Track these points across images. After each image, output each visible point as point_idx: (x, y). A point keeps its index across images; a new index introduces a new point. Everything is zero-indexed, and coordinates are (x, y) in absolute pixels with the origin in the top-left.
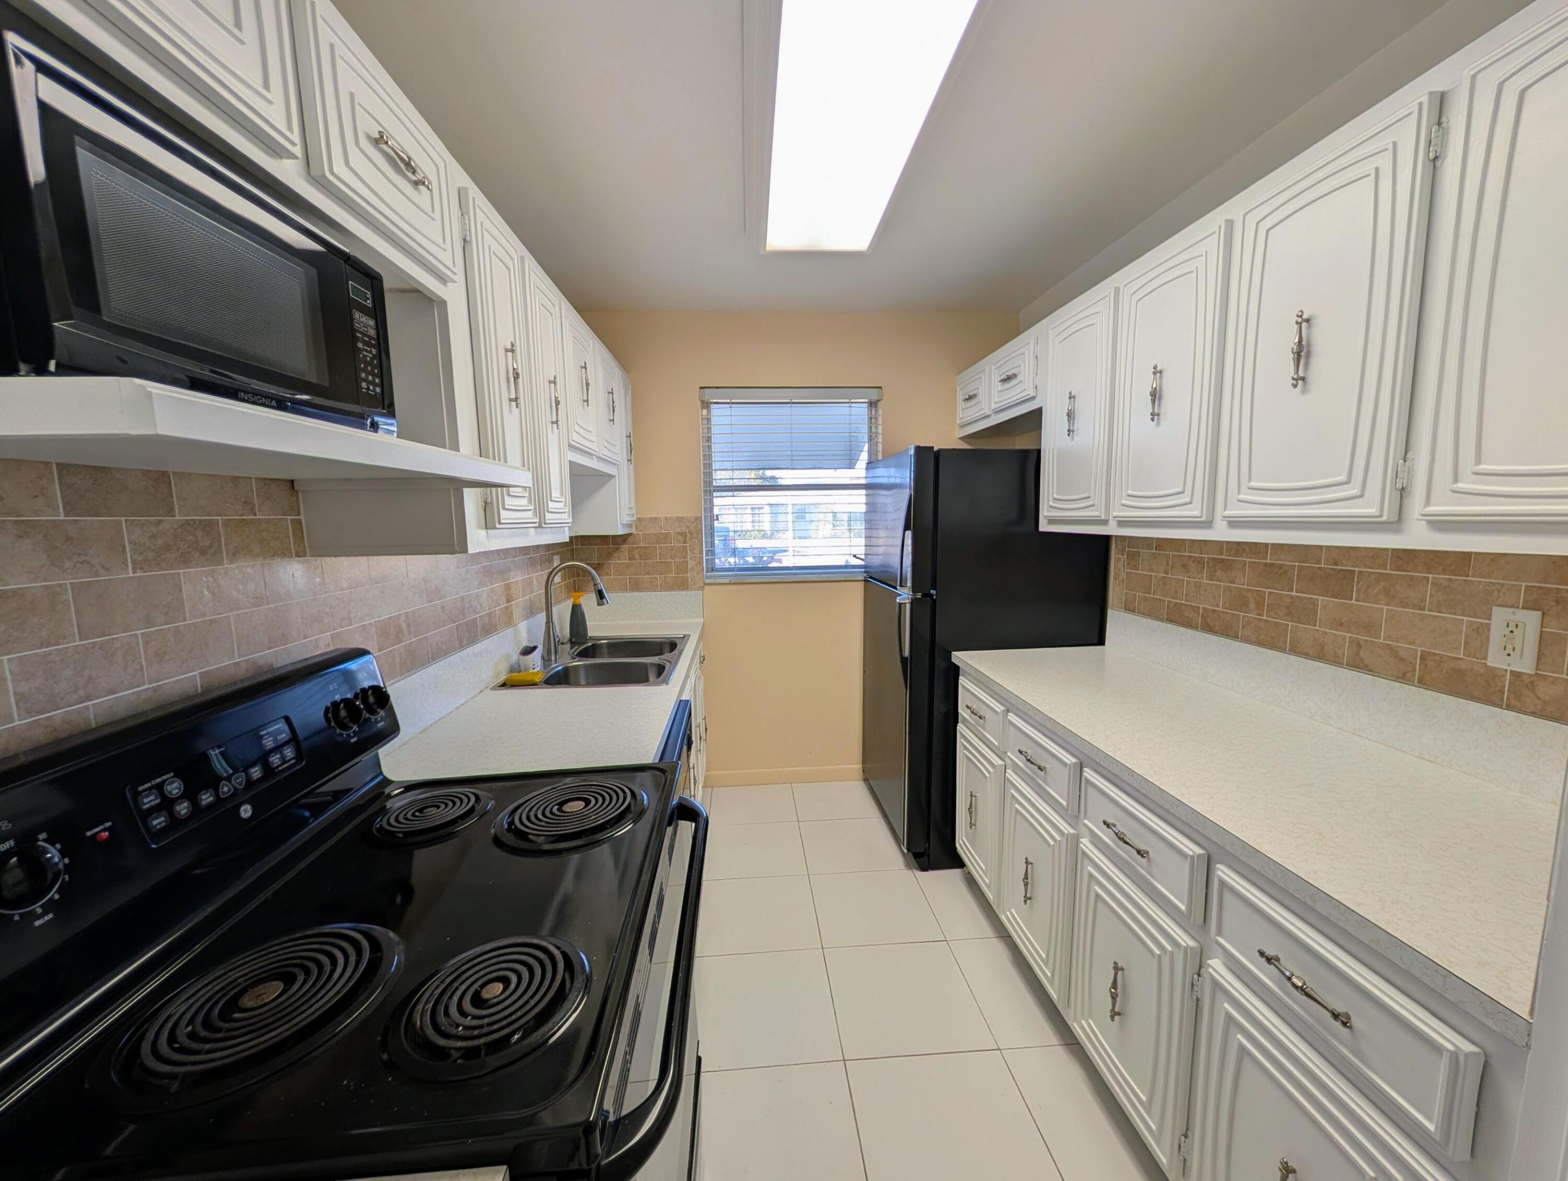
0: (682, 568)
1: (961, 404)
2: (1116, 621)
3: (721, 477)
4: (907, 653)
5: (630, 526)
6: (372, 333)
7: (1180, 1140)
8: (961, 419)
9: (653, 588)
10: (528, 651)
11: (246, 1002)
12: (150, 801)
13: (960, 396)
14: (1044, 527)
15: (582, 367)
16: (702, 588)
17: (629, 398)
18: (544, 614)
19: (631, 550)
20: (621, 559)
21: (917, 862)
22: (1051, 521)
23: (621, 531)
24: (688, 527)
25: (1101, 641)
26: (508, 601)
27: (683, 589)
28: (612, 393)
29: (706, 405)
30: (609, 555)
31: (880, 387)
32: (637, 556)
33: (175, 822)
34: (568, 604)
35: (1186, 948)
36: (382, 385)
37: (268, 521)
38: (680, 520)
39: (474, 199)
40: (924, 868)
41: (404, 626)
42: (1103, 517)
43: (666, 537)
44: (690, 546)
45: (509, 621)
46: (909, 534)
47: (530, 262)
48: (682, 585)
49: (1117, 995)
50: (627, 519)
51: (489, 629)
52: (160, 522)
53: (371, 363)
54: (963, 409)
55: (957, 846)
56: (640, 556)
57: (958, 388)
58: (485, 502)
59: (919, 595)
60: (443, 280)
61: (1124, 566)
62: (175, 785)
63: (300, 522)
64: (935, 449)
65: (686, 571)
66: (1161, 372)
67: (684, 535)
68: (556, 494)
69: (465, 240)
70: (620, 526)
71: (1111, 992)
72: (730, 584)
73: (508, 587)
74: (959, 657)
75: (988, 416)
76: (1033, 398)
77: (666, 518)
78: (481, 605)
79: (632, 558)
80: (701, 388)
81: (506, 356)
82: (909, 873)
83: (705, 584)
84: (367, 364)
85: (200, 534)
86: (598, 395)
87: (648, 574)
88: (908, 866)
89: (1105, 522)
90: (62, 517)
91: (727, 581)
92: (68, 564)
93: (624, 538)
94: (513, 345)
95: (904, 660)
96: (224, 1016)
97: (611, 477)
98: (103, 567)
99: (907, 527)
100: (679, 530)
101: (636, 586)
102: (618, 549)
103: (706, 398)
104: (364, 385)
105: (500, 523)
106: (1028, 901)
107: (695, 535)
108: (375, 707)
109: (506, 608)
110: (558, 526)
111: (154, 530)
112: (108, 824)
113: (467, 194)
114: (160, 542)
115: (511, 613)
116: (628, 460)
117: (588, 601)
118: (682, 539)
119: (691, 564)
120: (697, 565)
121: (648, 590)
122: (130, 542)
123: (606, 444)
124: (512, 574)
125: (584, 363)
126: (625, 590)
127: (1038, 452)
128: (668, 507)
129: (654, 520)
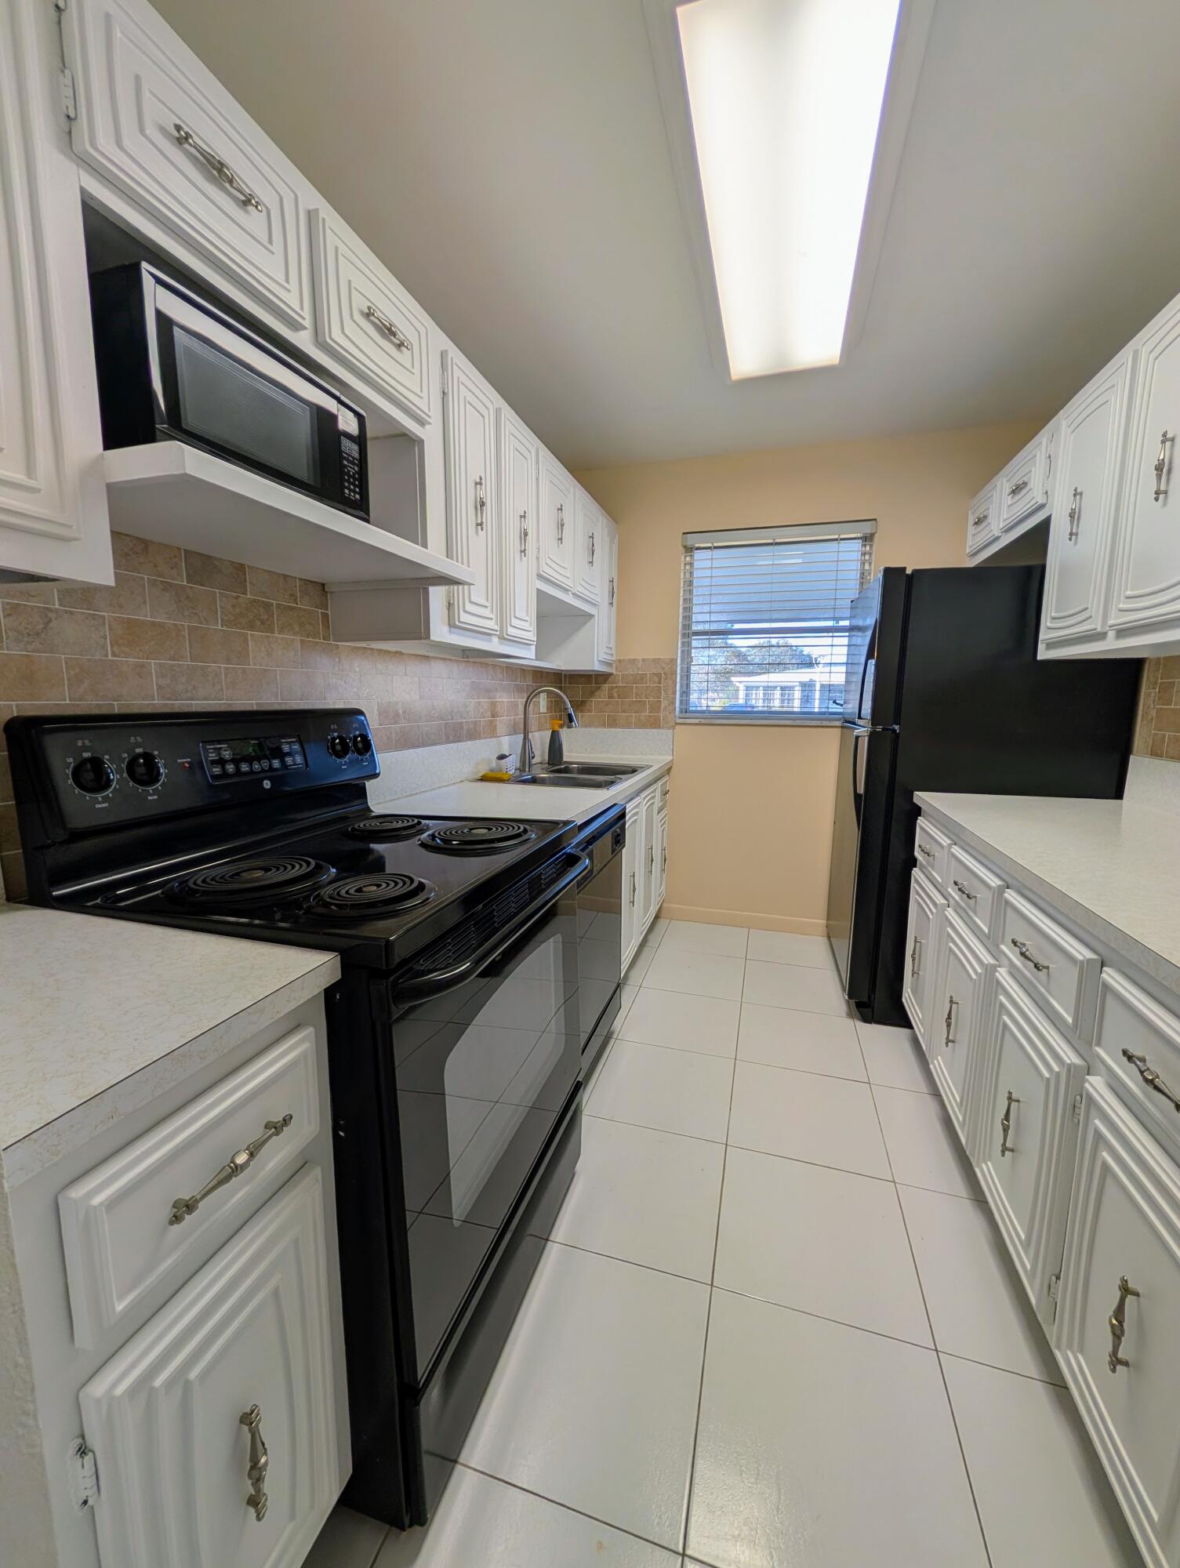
0: (656, 707)
1: (971, 529)
2: (1140, 769)
3: (700, 620)
4: (861, 790)
5: (609, 664)
6: (356, 455)
7: (1050, 1278)
8: (971, 547)
9: (628, 725)
10: (502, 757)
11: (243, 874)
12: (213, 756)
13: (971, 520)
15: (558, 510)
16: (673, 728)
17: (615, 547)
18: (522, 736)
19: (611, 689)
20: (601, 696)
21: (859, 1011)
22: (1051, 646)
23: (597, 667)
24: (663, 669)
25: (1119, 795)
26: (493, 716)
27: (655, 728)
28: (593, 537)
29: (689, 550)
30: (592, 693)
31: (875, 520)
32: (615, 695)
33: (225, 775)
35: (1069, 1066)
36: (360, 494)
37: (305, 610)
38: (656, 661)
39: (452, 359)
40: (866, 1019)
41: (401, 711)
42: (1099, 630)
43: (642, 677)
44: (664, 686)
45: (492, 732)
46: (872, 662)
47: (508, 412)
48: (654, 724)
49: (1008, 1126)
50: (603, 657)
51: (473, 735)
52: (238, 597)
53: (353, 477)
54: (974, 535)
55: (904, 1000)
56: (619, 695)
57: (970, 512)
58: (449, 603)
59: (879, 729)
60: (422, 423)
61: (1154, 701)
62: (228, 752)
63: (327, 615)
64: (909, 572)
65: (659, 711)
66: (1173, 440)
67: (659, 675)
68: (521, 613)
69: (444, 392)
70: (596, 662)
71: (1003, 1124)
72: (700, 724)
73: (493, 704)
74: (922, 797)
75: (998, 538)
76: (1042, 507)
77: (643, 660)
78: (468, 712)
79: (611, 697)
80: (684, 533)
81: (476, 488)
82: (850, 1022)
83: (676, 724)
84: (349, 476)
85: (262, 610)
87: (624, 711)
88: (850, 1015)
89: (1102, 635)
90: (185, 583)
91: (697, 721)
92: (186, 613)
93: (604, 676)
94: (481, 479)
95: (857, 796)
96: (232, 876)
97: (591, 616)
98: (205, 619)
99: (870, 656)
100: (655, 671)
101: (613, 723)
102: (599, 688)
103: (689, 543)
104: (347, 491)
105: (460, 623)
106: (950, 1044)
107: (669, 676)
108: (363, 751)
109: (491, 722)
111: (235, 600)
112: (189, 760)
113: (447, 355)
114: (238, 610)
115: (495, 726)
116: (610, 604)
118: (657, 680)
119: (664, 703)
120: (669, 705)
121: (623, 727)
122: (221, 607)
123: (583, 583)
124: (498, 694)
125: (561, 506)
126: (604, 726)
127: (1043, 568)
128: (648, 648)
129: (633, 661)
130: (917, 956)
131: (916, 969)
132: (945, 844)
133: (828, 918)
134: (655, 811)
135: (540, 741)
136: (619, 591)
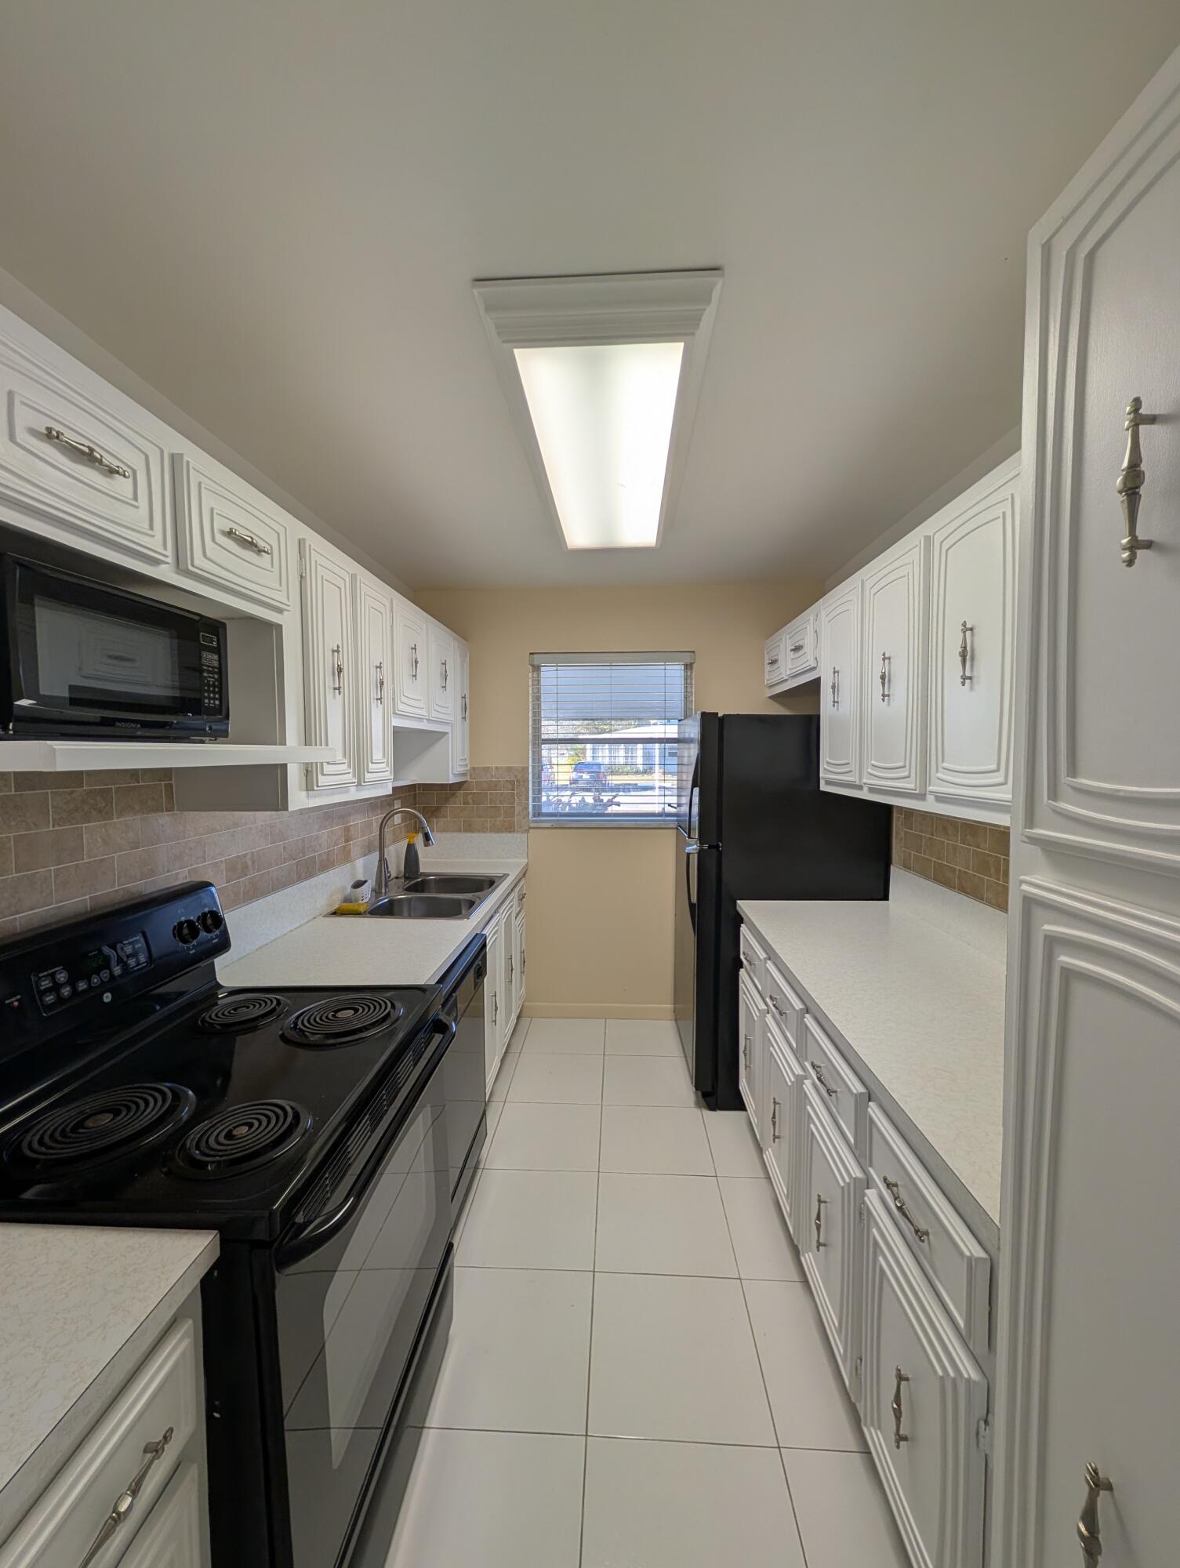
0: (510, 813)
1: (768, 668)
2: (899, 879)
3: (549, 729)
4: (694, 900)
5: (464, 775)
6: (216, 664)
7: (856, 1363)
8: (768, 680)
9: (483, 830)
10: (358, 884)
11: (89, 1123)
12: (46, 984)
13: (767, 661)
14: (823, 787)
15: (412, 649)
16: (527, 831)
17: (467, 665)
18: (377, 854)
19: (465, 797)
20: (457, 803)
21: (705, 1101)
22: (828, 783)
23: (452, 780)
24: (516, 776)
25: (885, 897)
26: (347, 841)
27: (510, 832)
28: (445, 664)
29: (536, 668)
30: (447, 800)
31: (693, 652)
32: (471, 801)
33: (60, 1000)
34: (403, 845)
35: (855, 1179)
36: (220, 700)
37: (148, 786)
38: (509, 769)
39: (310, 546)
40: (713, 1107)
41: (249, 863)
42: (857, 783)
43: (496, 784)
44: (517, 793)
45: (346, 857)
46: (696, 790)
47: (365, 576)
48: (510, 828)
49: (820, 1225)
50: (458, 770)
51: (326, 865)
52: (72, 792)
53: (214, 686)
54: (769, 672)
55: (740, 1088)
56: (473, 801)
57: (765, 652)
58: (307, 771)
59: (706, 847)
60: (280, 611)
61: (902, 825)
62: (63, 975)
63: (171, 785)
64: (720, 715)
65: (513, 815)
66: (889, 658)
67: (512, 783)
68: (377, 755)
69: (301, 576)
70: (451, 776)
71: (816, 1223)
72: (552, 828)
73: (347, 829)
74: (745, 906)
75: (786, 680)
76: (814, 668)
77: (497, 768)
78: (320, 845)
79: (465, 803)
80: (531, 654)
81: (333, 655)
82: (697, 1111)
83: (530, 828)
84: (209, 686)
85: (98, 798)
86: (429, 667)
87: (480, 817)
88: (698, 1105)
89: (860, 788)
90: (13, 793)
91: (549, 825)
92: (13, 823)
93: (458, 786)
94: (338, 647)
95: (691, 905)
96: (74, 1130)
97: (445, 733)
98: (34, 824)
99: (694, 785)
100: (507, 778)
101: (469, 828)
102: (454, 794)
103: (536, 663)
104: (206, 701)
105: (318, 786)
106: (776, 1140)
107: (521, 783)
108: (211, 927)
109: (345, 847)
110: (375, 784)
111: (68, 797)
112: (19, 997)
113: (305, 544)
114: (72, 806)
115: (350, 851)
116: (463, 718)
118: (511, 787)
119: (518, 809)
120: (522, 810)
121: (479, 831)
122: (53, 807)
123: (436, 708)
124: (352, 818)
125: (415, 645)
126: (460, 831)
127: (818, 717)
128: (498, 759)
129: (486, 769)
130: (747, 1052)
131: (748, 1064)
132: (762, 958)
133: (675, 1002)
134: (514, 915)
135: (396, 854)
136: (471, 707)
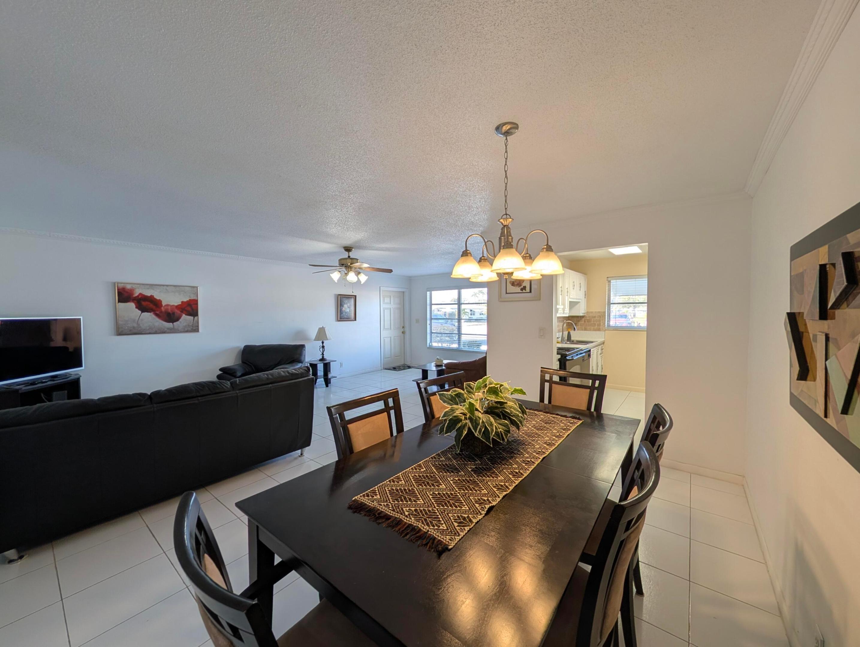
0: (599, 325)
3: (614, 299)
5: (584, 313)
9: (590, 330)
10: (558, 338)
16: (605, 331)
17: (586, 282)
18: (562, 333)
19: (585, 320)
20: (582, 322)
23: (581, 315)
24: (602, 314)
28: (581, 283)
29: (610, 282)
30: (579, 321)
34: (567, 332)
38: (599, 312)
43: (595, 317)
44: (602, 319)
48: (599, 330)
50: (583, 312)
56: (587, 322)
65: (600, 326)
67: (600, 316)
68: (566, 308)
70: (581, 313)
72: (613, 330)
77: (595, 312)
79: (585, 322)
80: (607, 277)
86: (577, 287)
87: (589, 326)
91: (612, 329)
93: (583, 317)
94: (561, 286)
97: (579, 302)
100: (598, 315)
102: (581, 319)
103: (609, 280)
107: (603, 316)
110: (566, 313)
116: (585, 297)
117: (572, 332)
119: (602, 324)
123: (579, 296)
125: (574, 282)
126: (582, 330)
128: (596, 309)
129: (592, 312)
134: (599, 354)
135: (566, 333)
136: (587, 295)
